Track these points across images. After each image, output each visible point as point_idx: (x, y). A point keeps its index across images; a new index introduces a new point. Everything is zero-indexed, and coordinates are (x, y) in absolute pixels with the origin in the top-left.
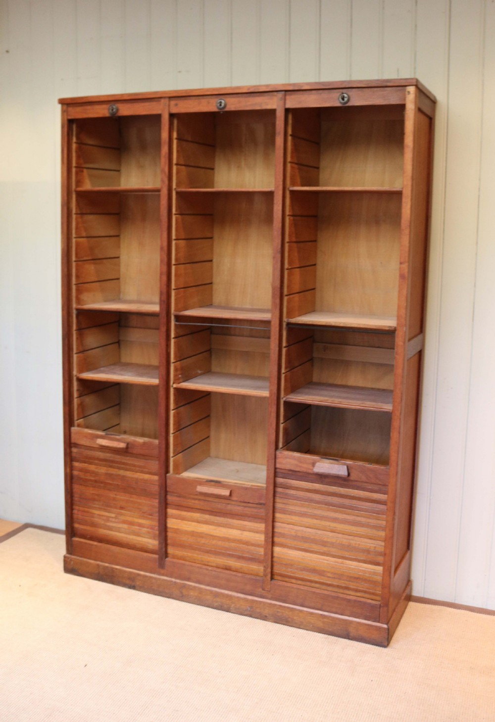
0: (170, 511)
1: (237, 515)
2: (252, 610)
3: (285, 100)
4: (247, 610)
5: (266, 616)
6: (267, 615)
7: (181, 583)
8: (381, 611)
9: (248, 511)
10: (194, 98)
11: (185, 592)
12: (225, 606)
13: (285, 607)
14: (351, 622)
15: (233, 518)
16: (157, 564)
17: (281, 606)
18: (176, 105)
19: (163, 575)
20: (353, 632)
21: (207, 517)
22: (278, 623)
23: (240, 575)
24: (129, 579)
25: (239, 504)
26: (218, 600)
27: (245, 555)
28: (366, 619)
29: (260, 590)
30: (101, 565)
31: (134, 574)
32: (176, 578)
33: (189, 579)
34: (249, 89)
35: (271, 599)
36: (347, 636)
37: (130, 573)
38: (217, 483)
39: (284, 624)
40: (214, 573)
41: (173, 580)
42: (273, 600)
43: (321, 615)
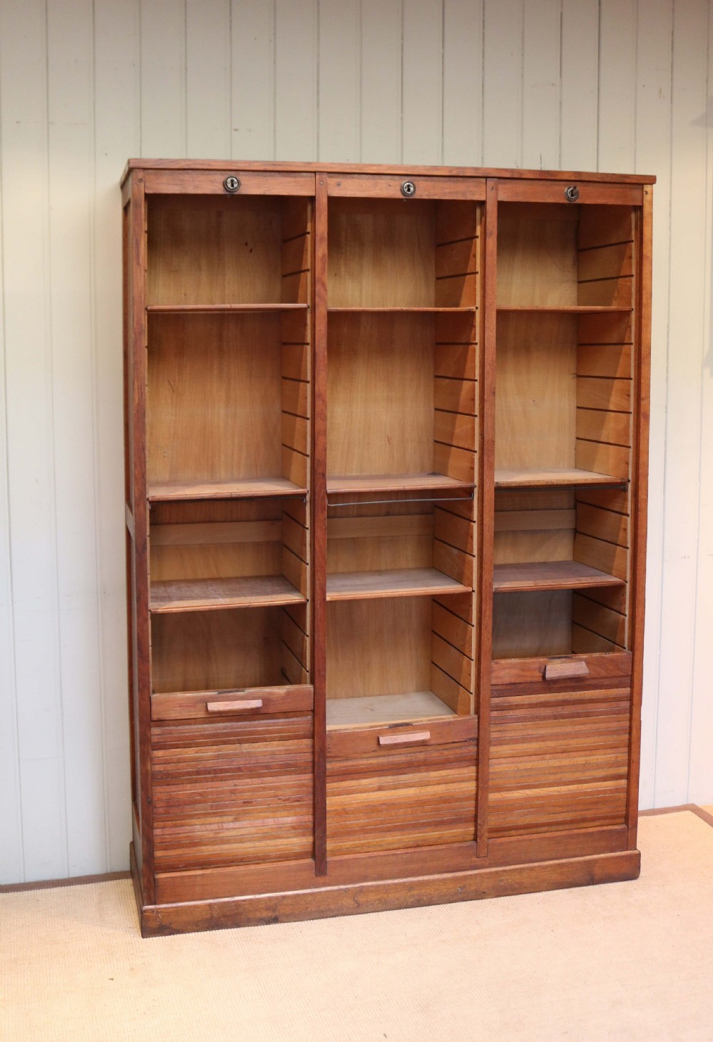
0: (330, 786)
1: (436, 764)
2: (464, 891)
3: (497, 189)
4: (456, 894)
5: (484, 893)
6: (486, 890)
7: (355, 888)
8: (629, 835)
9: (449, 754)
10: (367, 176)
11: (362, 899)
12: (425, 898)
13: (510, 870)
14: (596, 861)
15: (427, 771)
16: (314, 871)
17: (504, 871)
18: (339, 185)
19: (324, 885)
20: (598, 871)
21: (389, 779)
22: (500, 896)
23: (443, 847)
24: (268, 909)
25: (439, 748)
26: (415, 893)
27: (446, 818)
28: (611, 852)
29: (474, 859)
30: (215, 904)
31: (277, 898)
32: (344, 883)
33: (365, 879)
34: (450, 171)
35: (490, 866)
36: (592, 880)
37: (270, 899)
38: (406, 727)
39: (509, 895)
40: (405, 856)
41: (342, 887)
42: (493, 867)
43: (559, 865)
